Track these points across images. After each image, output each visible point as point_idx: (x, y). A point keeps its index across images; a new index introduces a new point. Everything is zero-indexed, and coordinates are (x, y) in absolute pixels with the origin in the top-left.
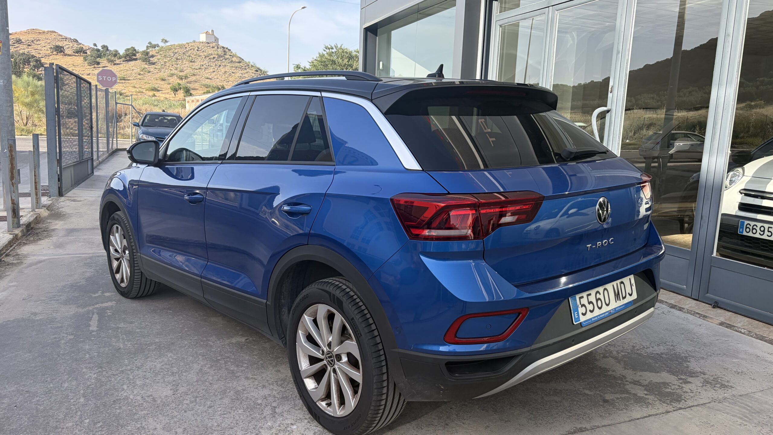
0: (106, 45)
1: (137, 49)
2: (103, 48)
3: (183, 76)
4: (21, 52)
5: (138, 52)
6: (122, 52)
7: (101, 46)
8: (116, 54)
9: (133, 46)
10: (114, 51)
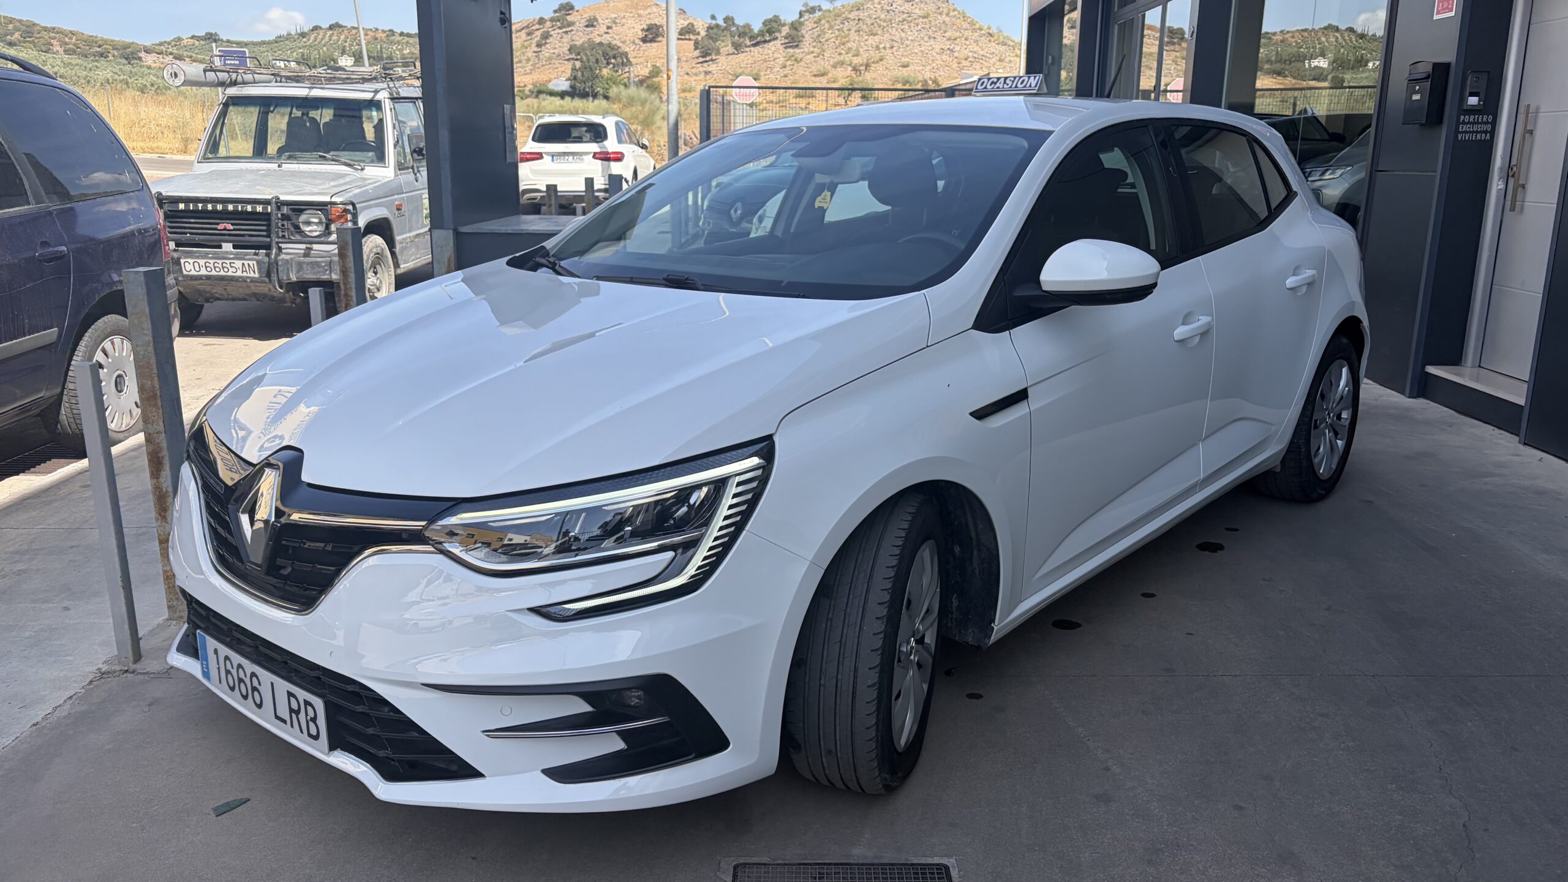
0: (730, 15)
1: (782, 18)
2: (725, 22)
3: (861, 65)
4: (598, 40)
5: (784, 25)
6: (757, 27)
7: (724, 19)
8: (745, 32)
9: (777, 14)
10: (744, 27)
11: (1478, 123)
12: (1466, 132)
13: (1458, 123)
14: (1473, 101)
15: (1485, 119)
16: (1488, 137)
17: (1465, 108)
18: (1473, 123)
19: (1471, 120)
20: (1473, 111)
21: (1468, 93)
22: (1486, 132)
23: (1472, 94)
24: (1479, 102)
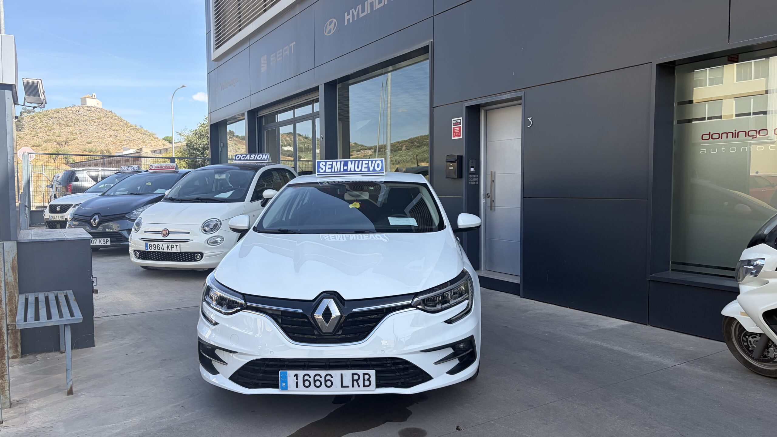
3: (63, 142)
11: (474, 178)
12: (471, 181)
13: (468, 178)
14: (472, 170)
15: (476, 177)
16: (478, 183)
17: (470, 172)
18: (473, 178)
19: (472, 177)
20: (472, 173)
21: (470, 167)
22: (477, 181)
23: (472, 167)
24: (474, 170)
